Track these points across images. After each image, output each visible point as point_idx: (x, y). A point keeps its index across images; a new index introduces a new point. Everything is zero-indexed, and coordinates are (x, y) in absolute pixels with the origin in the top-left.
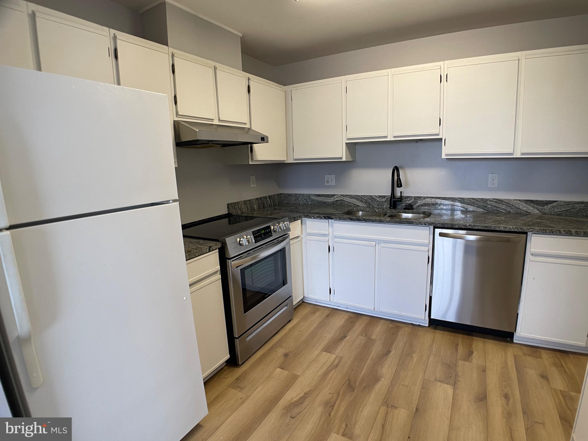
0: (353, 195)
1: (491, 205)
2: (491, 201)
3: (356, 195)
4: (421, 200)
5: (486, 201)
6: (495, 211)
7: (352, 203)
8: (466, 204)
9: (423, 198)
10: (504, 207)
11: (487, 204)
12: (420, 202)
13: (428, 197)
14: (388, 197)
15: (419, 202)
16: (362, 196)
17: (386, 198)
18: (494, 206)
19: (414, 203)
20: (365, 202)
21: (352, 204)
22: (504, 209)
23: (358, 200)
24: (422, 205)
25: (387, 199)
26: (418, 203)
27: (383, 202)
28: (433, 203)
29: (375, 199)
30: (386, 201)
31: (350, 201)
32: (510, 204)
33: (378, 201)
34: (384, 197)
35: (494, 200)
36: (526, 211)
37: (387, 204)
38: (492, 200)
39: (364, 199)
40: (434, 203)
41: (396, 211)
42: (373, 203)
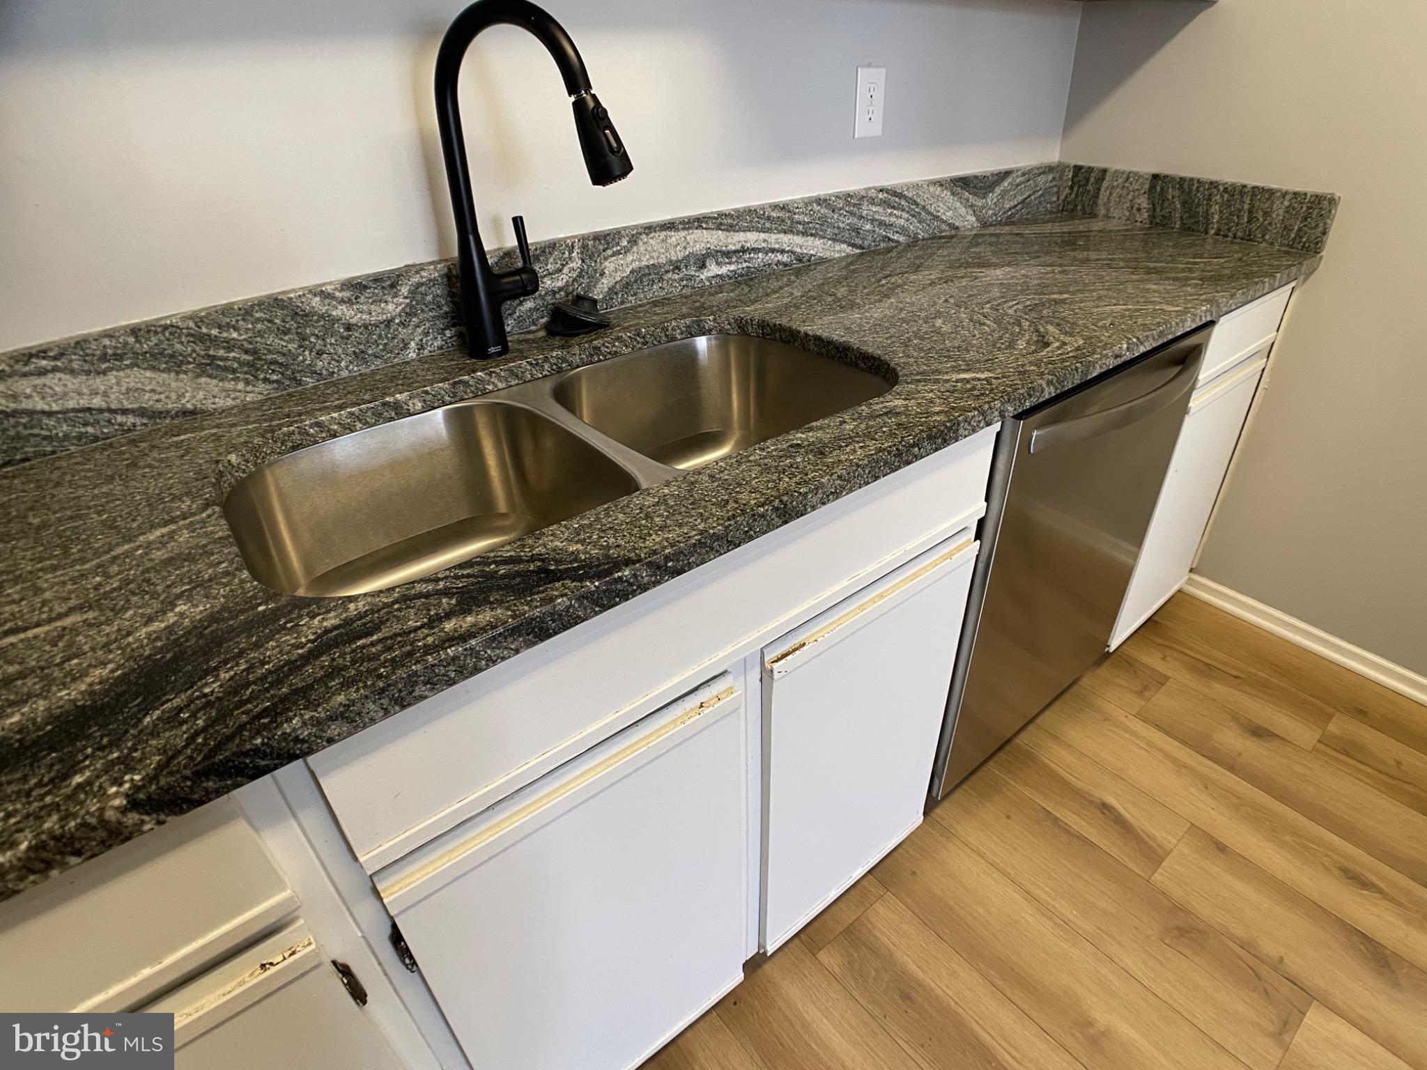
0: (109, 334)
1: (873, 221)
2: (872, 201)
3: (135, 331)
4: (619, 253)
5: (858, 206)
6: (882, 245)
7: (125, 412)
8: (798, 233)
9: (624, 243)
10: (902, 222)
11: (861, 217)
12: (615, 269)
13: (649, 229)
14: (416, 279)
15: (609, 265)
16: (198, 319)
17: (404, 290)
18: (881, 223)
19: (586, 281)
20: (247, 364)
21: (131, 419)
22: (903, 231)
23: (176, 364)
24: (627, 285)
25: (414, 292)
26: (602, 274)
27: (388, 323)
28: (674, 258)
29: (322, 317)
30: (410, 312)
31: (97, 402)
32: (917, 205)
33: (349, 327)
34: (387, 282)
35: (880, 196)
36: (949, 225)
37: (427, 334)
38: (872, 193)
39: (229, 345)
40: (680, 256)
41: (546, 366)
42: (320, 353)
